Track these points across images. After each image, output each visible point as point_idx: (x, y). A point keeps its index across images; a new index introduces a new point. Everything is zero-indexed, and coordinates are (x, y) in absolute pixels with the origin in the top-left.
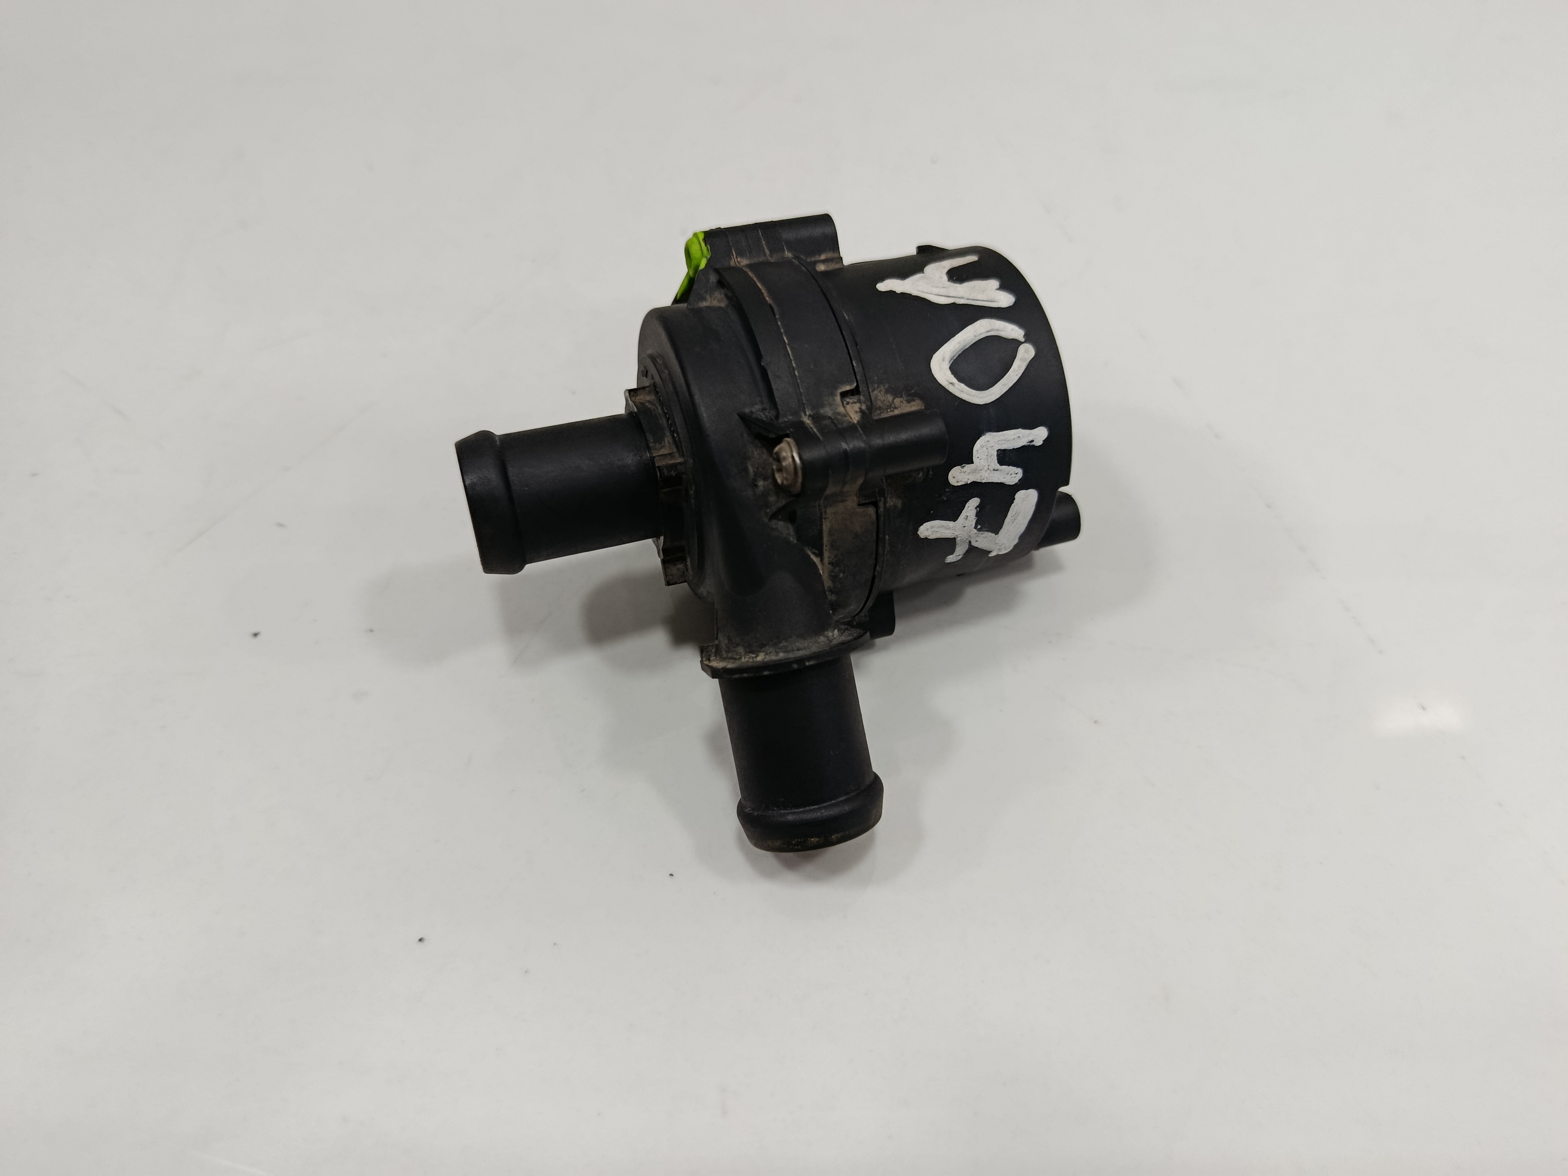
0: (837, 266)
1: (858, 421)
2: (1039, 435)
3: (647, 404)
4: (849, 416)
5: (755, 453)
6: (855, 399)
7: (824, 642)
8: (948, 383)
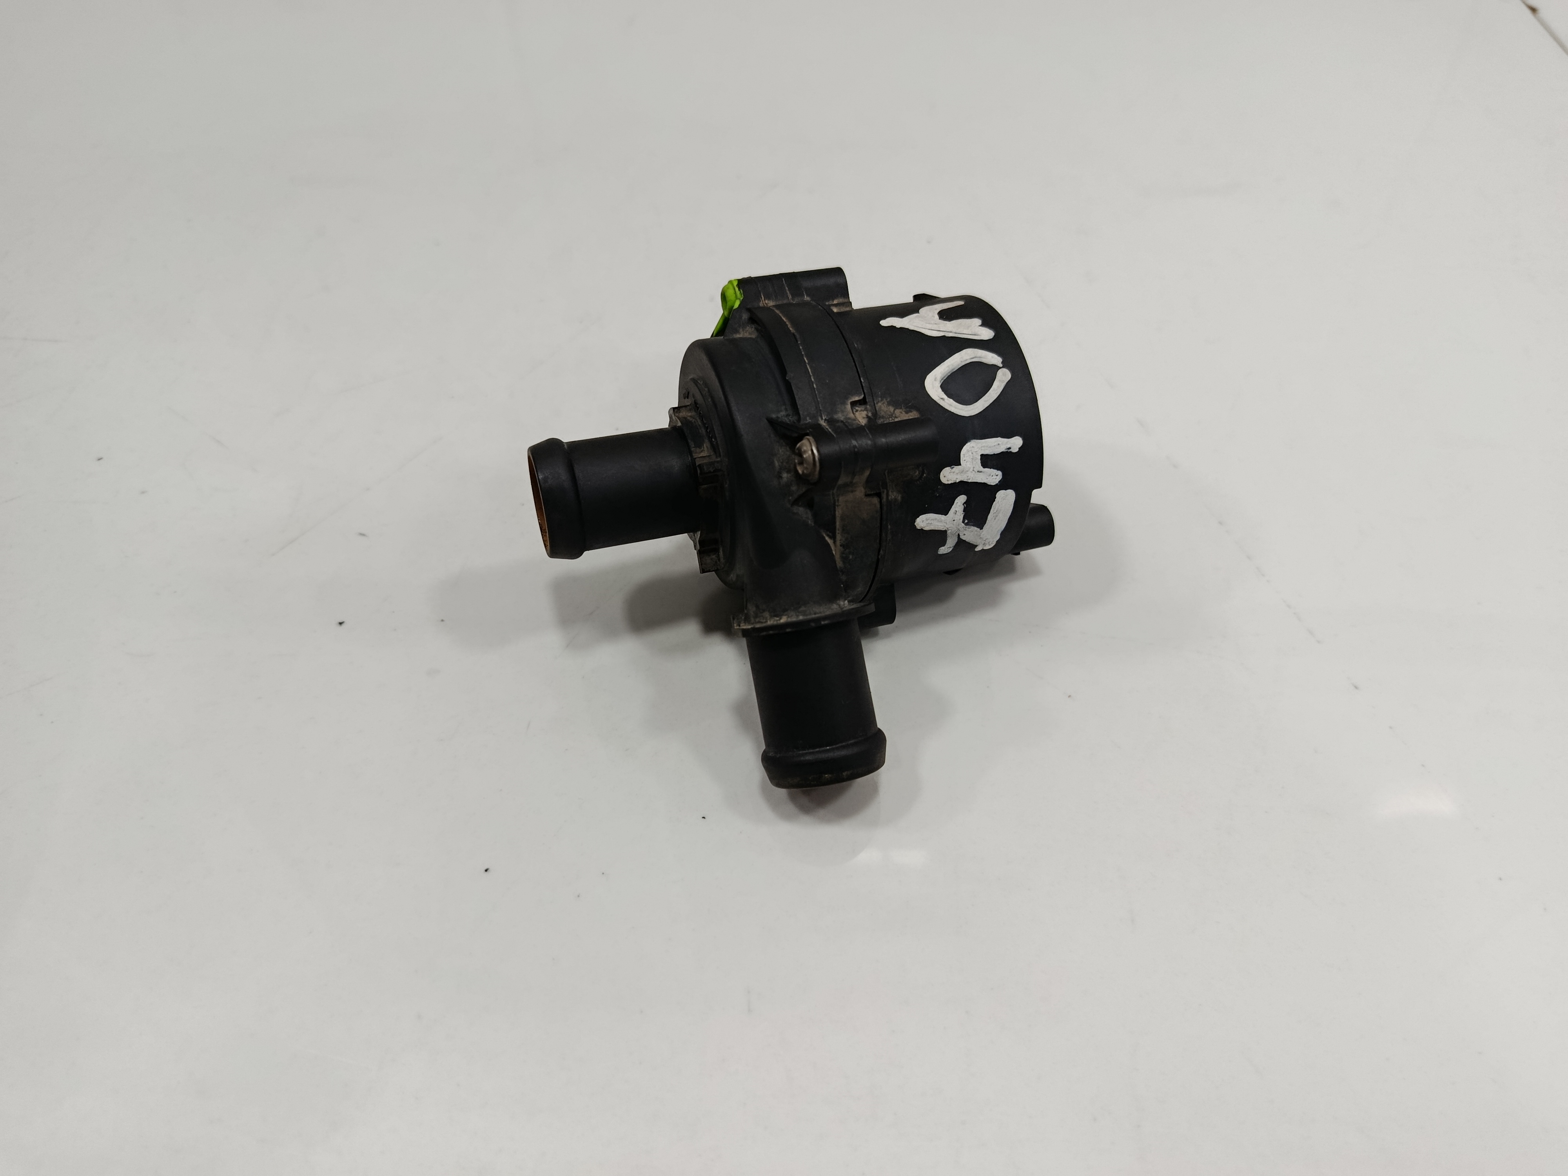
0: (848, 309)
1: (865, 424)
2: (1015, 443)
3: (689, 418)
4: (858, 420)
5: (781, 451)
6: (863, 408)
7: (836, 609)
8: (939, 398)
